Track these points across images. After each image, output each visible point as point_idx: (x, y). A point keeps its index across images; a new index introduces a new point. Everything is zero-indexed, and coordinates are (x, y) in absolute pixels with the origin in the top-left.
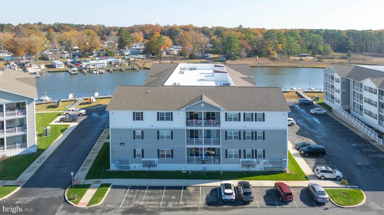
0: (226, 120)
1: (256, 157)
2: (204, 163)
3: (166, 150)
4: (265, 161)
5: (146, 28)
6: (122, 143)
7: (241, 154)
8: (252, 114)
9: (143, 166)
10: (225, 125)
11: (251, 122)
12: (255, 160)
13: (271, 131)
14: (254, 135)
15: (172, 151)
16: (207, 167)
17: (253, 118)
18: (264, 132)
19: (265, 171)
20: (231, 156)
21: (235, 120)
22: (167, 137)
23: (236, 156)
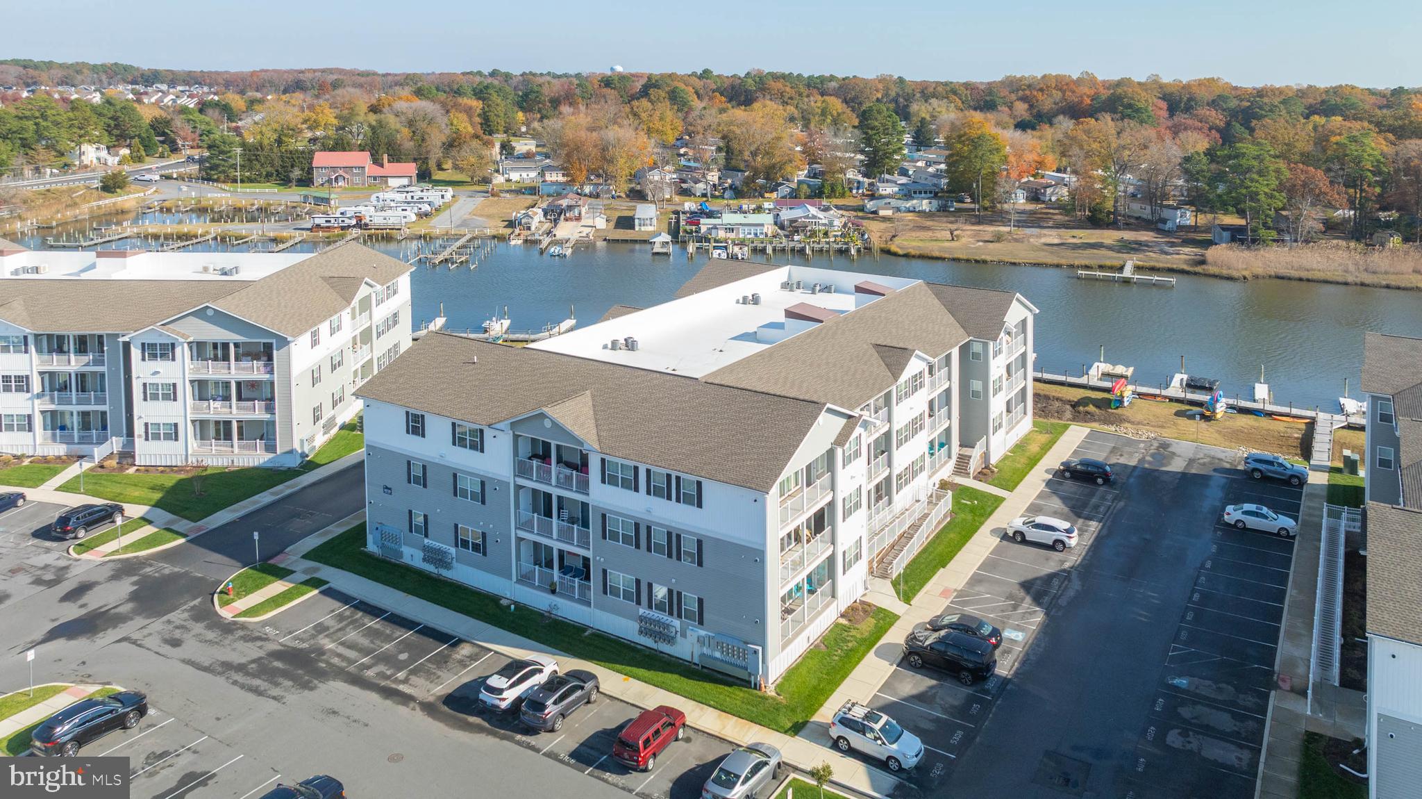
0: (603, 481)
1: (679, 616)
2: (553, 592)
3: (471, 532)
4: (703, 633)
5: (1041, 90)
6: (387, 488)
7: (639, 592)
8: (669, 476)
9: (424, 560)
10: (601, 495)
11: (663, 501)
12: (676, 623)
13: (720, 544)
14: (673, 544)
15: (484, 535)
16: (559, 606)
17: (669, 488)
18: (700, 543)
19: (703, 667)
20: (615, 591)
21: (626, 484)
22: (474, 496)
23: (627, 596)
